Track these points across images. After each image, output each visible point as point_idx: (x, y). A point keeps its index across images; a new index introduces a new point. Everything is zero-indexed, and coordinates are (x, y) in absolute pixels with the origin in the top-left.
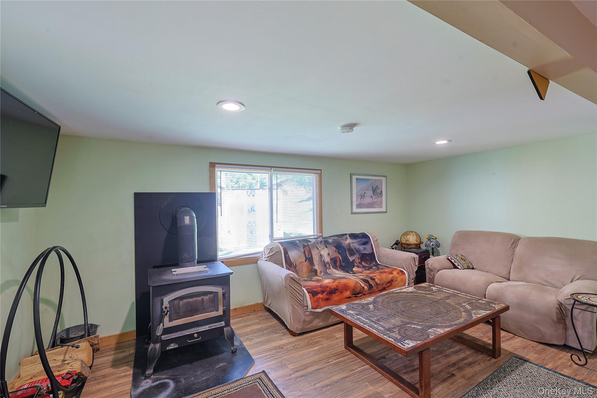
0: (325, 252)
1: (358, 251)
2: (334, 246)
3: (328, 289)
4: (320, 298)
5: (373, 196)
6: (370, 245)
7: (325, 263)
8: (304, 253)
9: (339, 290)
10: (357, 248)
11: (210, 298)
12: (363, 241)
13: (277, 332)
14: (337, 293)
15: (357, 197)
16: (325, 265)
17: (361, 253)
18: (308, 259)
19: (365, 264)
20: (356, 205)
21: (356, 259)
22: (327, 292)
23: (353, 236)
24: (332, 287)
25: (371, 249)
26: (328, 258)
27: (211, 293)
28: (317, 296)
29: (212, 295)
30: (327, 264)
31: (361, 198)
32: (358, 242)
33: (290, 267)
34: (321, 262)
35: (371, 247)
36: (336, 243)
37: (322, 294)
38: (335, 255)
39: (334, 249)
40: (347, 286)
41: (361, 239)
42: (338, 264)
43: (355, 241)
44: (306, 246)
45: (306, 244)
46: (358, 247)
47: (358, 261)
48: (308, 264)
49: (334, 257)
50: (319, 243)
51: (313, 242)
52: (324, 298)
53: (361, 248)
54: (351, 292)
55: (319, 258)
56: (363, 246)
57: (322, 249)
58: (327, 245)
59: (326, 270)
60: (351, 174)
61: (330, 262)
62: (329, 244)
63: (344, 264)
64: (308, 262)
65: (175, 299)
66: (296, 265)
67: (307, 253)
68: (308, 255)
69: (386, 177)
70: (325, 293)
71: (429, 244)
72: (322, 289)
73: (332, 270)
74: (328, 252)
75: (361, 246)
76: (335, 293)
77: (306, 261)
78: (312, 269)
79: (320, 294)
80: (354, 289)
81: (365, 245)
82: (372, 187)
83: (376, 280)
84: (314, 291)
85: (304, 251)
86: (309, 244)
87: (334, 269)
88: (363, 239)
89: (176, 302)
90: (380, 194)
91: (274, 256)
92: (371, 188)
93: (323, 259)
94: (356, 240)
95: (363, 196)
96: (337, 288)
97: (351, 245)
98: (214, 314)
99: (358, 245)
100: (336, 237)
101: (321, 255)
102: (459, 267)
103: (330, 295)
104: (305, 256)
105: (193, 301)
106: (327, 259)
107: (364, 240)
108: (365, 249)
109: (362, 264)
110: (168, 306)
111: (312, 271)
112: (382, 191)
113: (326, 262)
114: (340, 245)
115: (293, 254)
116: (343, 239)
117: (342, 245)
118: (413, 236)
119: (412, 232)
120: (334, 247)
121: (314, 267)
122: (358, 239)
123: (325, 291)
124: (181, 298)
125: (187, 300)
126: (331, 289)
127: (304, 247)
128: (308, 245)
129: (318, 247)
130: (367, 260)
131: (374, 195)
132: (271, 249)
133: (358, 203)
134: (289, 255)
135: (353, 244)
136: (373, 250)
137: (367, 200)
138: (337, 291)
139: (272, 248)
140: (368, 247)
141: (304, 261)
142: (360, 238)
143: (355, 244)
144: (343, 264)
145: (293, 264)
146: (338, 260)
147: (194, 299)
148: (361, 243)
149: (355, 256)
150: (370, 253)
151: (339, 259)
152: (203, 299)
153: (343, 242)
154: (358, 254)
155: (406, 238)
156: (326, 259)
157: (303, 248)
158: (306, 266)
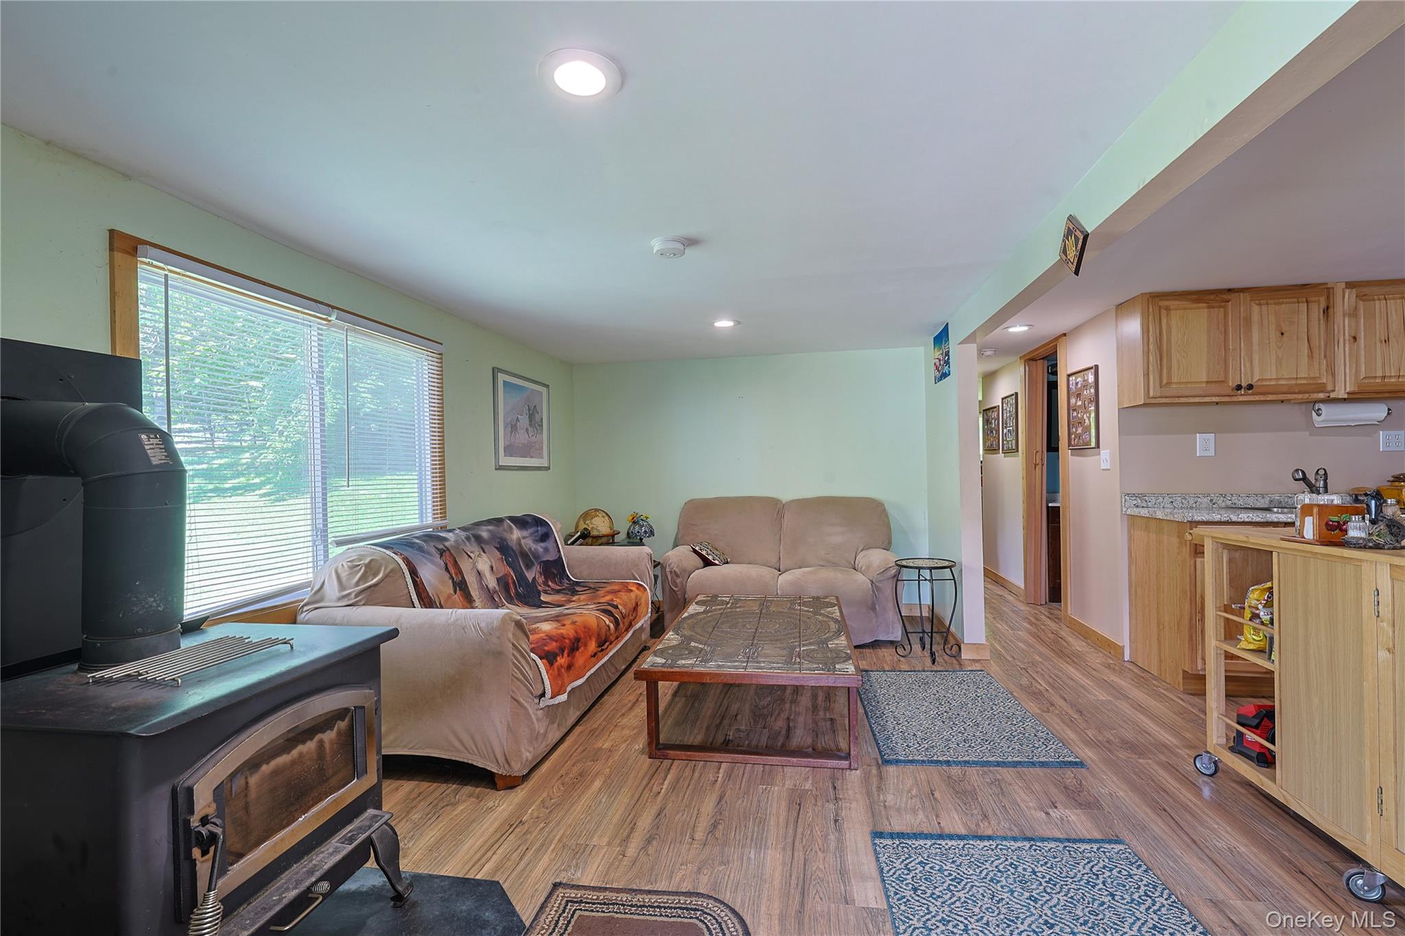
0: (484, 564)
1: (536, 556)
2: (497, 548)
3: (567, 641)
4: (561, 666)
5: (530, 429)
6: (554, 540)
7: (489, 590)
8: (447, 570)
9: (582, 640)
10: (532, 549)
11: (339, 733)
12: (540, 532)
13: (453, 800)
14: (580, 647)
15: (506, 427)
16: (490, 596)
17: (542, 561)
18: (458, 584)
19: (552, 584)
20: (504, 448)
21: (537, 577)
22: (568, 649)
23: (521, 522)
24: (570, 637)
25: (556, 550)
26: (494, 579)
27: (341, 714)
28: (557, 664)
29: (347, 720)
30: (494, 593)
31: (511, 432)
32: (531, 534)
34: (483, 589)
35: (555, 546)
36: (497, 540)
37: (562, 657)
38: (504, 569)
39: (498, 554)
40: (590, 629)
41: (535, 529)
42: (513, 590)
43: (525, 533)
44: (445, 551)
45: (443, 547)
46: (534, 546)
47: (541, 580)
48: (462, 598)
49: (503, 576)
50: (466, 541)
52: (566, 665)
53: (539, 547)
54: (596, 640)
55: (476, 580)
56: (543, 545)
57: (477, 556)
58: (483, 546)
60: (493, 369)
61: (497, 587)
62: (486, 542)
64: (461, 594)
66: (440, 604)
67: (452, 571)
68: (455, 574)
69: (547, 386)
70: (566, 652)
71: (638, 532)
72: (558, 644)
74: (490, 563)
75: (539, 545)
76: (577, 649)
77: (455, 592)
79: (559, 656)
80: (599, 632)
81: (545, 541)
82: (528, 406)
83: (620, 607)
84: (548, 652)
85: (446, 565)
86: (447, 544)
87: (508, 603)
88: (538, 529)
89: (238, 785)
90: (539, 425)
91: (381, 584)
92: (526, 411)
93: (484, 581)
94: (527, 530)
95: (513, 427)
96: (579, 637)
97: (523, 542)
98: (355, 789)
99: (534, 543)
101: (478, 571)
102: (717, 562)
103: (573, 656)
104: (452, 578)
106: (492, 583)
107: (541, 530)
108: (546, 550)
109: (549, 586)
110: (212, 810)
112: (542, 419)
113: (492, 590)
114: (505, 543)
115: (429, 576)
116: (504, 530)
117: (507, 543)
118: (603, 519)
119: (597, 510)
120: (497, 551)
121: (474, 604)
122: (530, 528)
123: (565, 648)
124: (252, 764)
125: (274, 764)
126: (570, 640)
127: (441, 555)
128: (448, 550)
129: (469, 553)
130: (554, 576)
131: (531, 426)
132: (368, 566)
133: (507, 443)
134: (419, 576)
136: (559, 551)
137: (522, 438)
138: (580, 644)
139: (371, 561)
140: (549, 544)
141: (452, 592)
142: (533, 527)
143: (526, 539)
144: (520, 590)
145: (435, 603)
146: (510, 581)
147: (294, 752)
148: (535, 538)
149: (534, 569)
150: (557, 560)
151: (511, 578)
152: (323, 745)
153: (508, 538)
154: (538, 565)
155: (591, 523)
156: (489, 581)
157: (438, 556)
158: (460, 604)
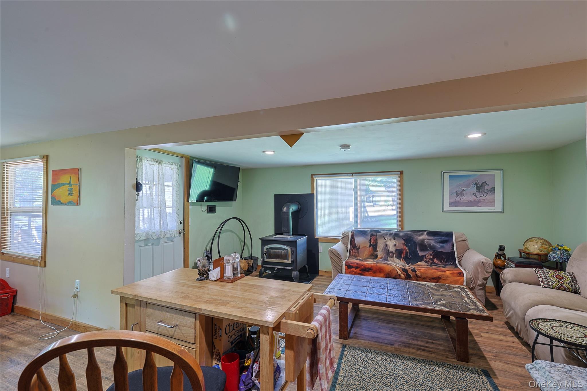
1: (432, 248)
2: (403, 239)
3: (362, 267)
4: (353, 271)
5: (477, 194)
6: (451, 244)
8: (370, 240)
9: (373, 270)
10: (432, 245)
11: (285, 252)
14: (370, 272)
15: (451, 194)
16: (388, 253)
17: (436, 251)
18: (372, 245)
19: (437, 261)
20: (450, 203)
22: (361, 269)
23: (432, 234)
24: (366, 267)
25: (451, 249)
26: (394, 249)
27: (286, 249)
28: (351, 269)
29: (286, 251)
30: (391, 253)
31: (457, 196)
32: (436, 239)
33: (354, 249)
34: (385, 250)
35: (451, 246)
36: (407, 237)
37: (356, 269)
38: (403, 247)
39: (403, 242)
40: (382, 270)
41: (441, 237)
42: (403, 255)
43: (432, 238)
44: (374, 235)
45: (375, 234)
46: (434, 244)
48: (371, 249)
49: (401, 249)
50: (389, 235)
51: (382, 233)
52: (357, 272)
53: (438, 245)
54: (385, 274)
55: (384, 247)
56: (441, 244)
57: (389, 240)
59: (387, 258)
60: (441, 172)
61: (394, 252)
62: (399, 237)
63: (410, 256)
64: (372, 248)
65: (269, 248)
66: (359, 248)
67: (372, 241)
68: (373, 242)
69: (501, 170)
70: (359, 269)
72: (357, 265)
73: (393, 259)
74: (395, 243)
75: (439, 244)
76: (368, 271)
77: (369, 247)
78: (373, 254)
79: (354, 268)
80: (389, 273)
81: (444, 243)
82: (476, 183)
84: (350, 265)
87: (397, 258)
88: (443, 238)
89: (270, 250)
90: (489, 191)
93: (387, 248)
94: (434, 237)
96: (371, 268)
98: (286, 261)
99: (434, 242)
100: (410, 232)
101: (386, 244)
102: (542, 284)
103: (364, 272)
104: (370, 243)
105: (277, 252)
108: (442, 247)
110: (266, 251)
111: (373, 256)
112: (494, 188)
114: (411, 239)
115: (358, 240)
116: (417, 235)
117: (413, 239)
120: (403, 241)
121: (376, 253)
122: (437, 237)
123: (359, 268)
124: (272, 248)
125: (274, 250)
126: (365, 267)
127: (372, 236)
128: (377, 235)
129: (385, 238)
130: (443, 258)
131: (479, 192)
133: (452, 201)
134: (355, 240)
135: (427, 240)
136: (453, 249)
137: (468, 197)
138: (370, 271)
140: (447, 245)
143: (430, 240)
145: (357, 247)
146: (404, 252)
147: (278, 250)
148: (438, 241)
149: (427, 252)
151: (406, 251)
152: (281, 252)
153: (416, 237)
154: (431, 251)
156: (391, 248)
157: (370, 236)
158: (368, 251)
